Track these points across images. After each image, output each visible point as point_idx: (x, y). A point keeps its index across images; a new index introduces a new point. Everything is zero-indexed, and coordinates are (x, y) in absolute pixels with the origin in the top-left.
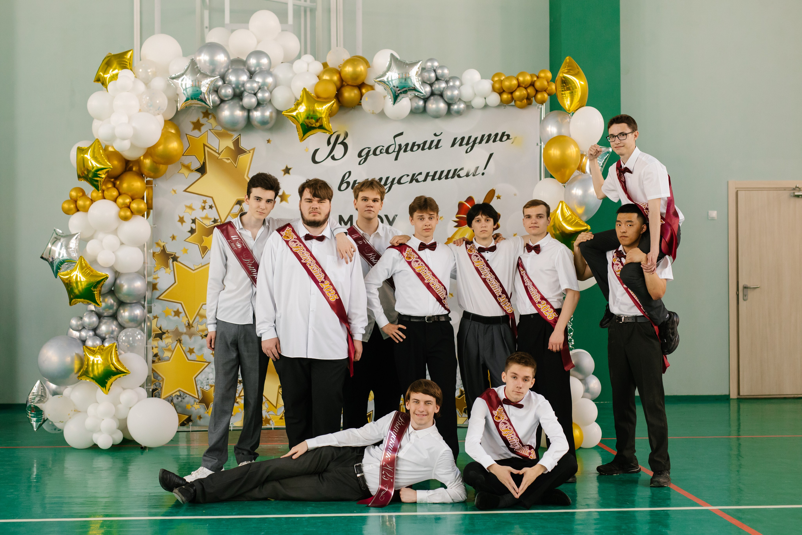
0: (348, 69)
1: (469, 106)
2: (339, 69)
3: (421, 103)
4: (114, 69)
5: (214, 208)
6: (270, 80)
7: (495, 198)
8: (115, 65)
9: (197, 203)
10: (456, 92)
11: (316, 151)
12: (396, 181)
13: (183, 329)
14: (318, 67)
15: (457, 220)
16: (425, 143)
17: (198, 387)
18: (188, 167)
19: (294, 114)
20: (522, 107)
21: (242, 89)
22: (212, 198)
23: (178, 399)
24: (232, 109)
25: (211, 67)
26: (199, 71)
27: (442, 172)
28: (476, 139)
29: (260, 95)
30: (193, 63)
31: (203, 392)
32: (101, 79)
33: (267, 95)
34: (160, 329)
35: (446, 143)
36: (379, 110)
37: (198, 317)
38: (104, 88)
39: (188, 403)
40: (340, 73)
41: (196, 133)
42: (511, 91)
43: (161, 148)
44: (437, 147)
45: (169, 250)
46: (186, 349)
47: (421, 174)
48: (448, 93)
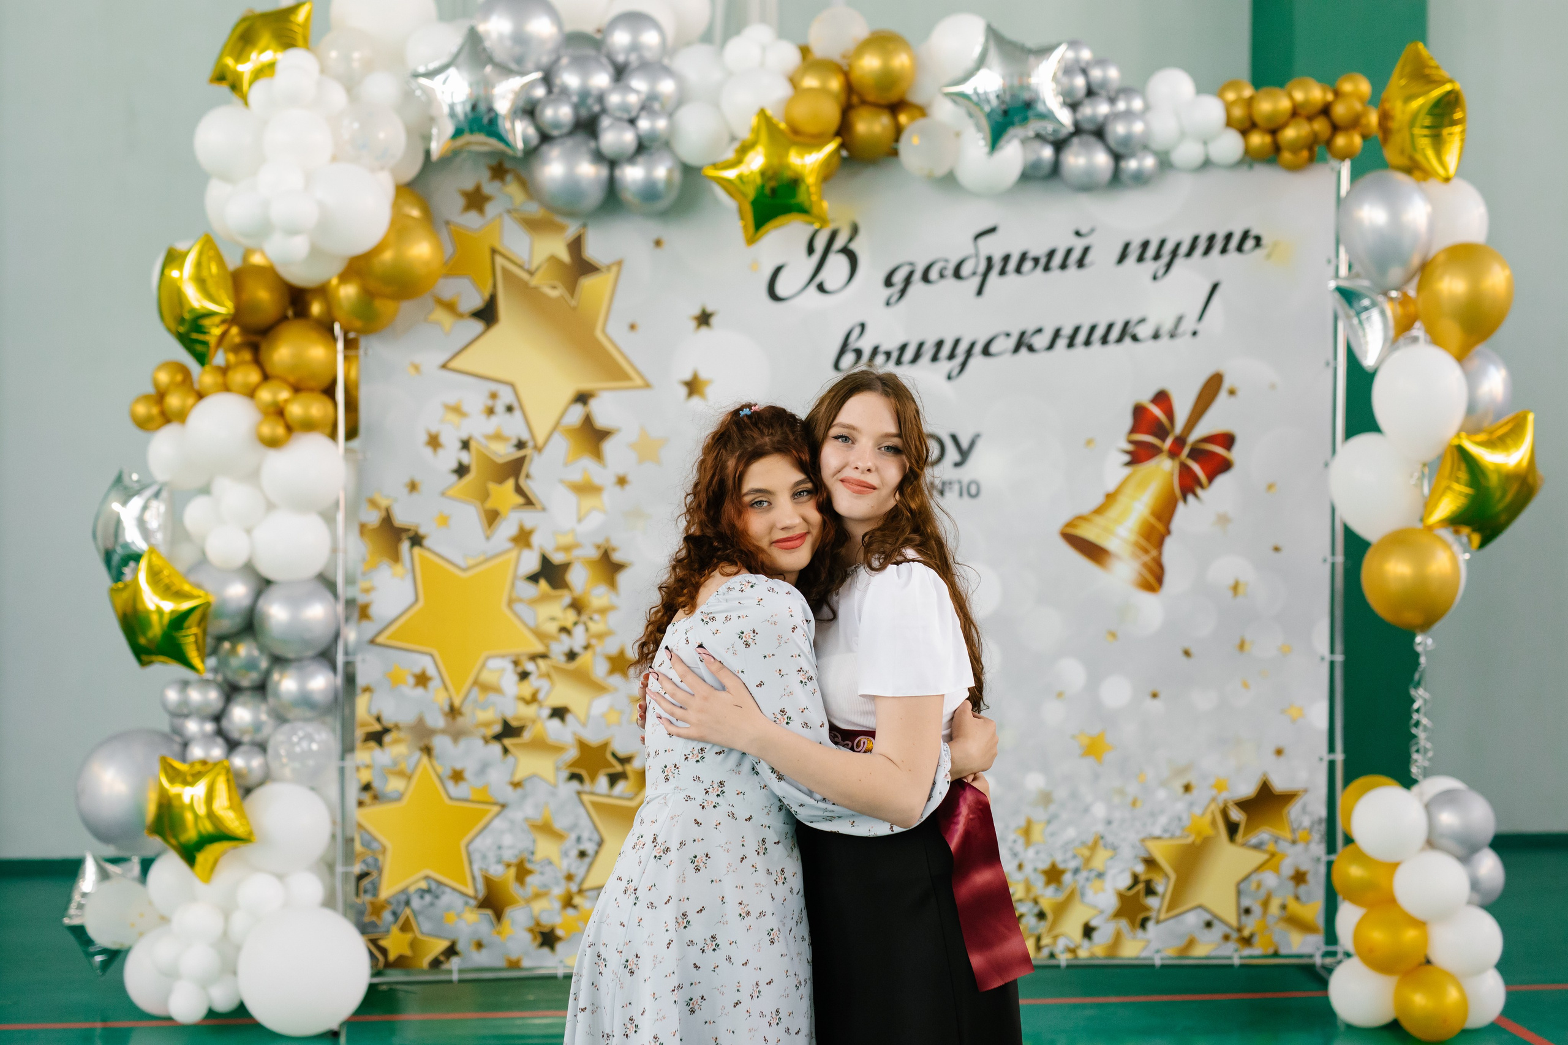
0: (870, 63)
1: (1165, 163)
2: (843, 63)
3: (1047, 153)
4: (262, 51)
5: (517, 413)
6: (667, 86)
7: (1223, 395)
8: (265, 38)
9: (474, 399)
10: (1138, 127)
11: (778, 270)
12: (978, 349)
13: (437, 721)
14: (788, 55)
15: (1130, 447)
16: (1051, 254)
17: (476, 867)
18: (450, 307)
19: (731, 174)
20: (1294, 168)
21: (596, 108)
22: (512, 385)
23: (422, 897)
24: (570, 159)
25: (518, 50)
26: (490, 60)
27: (1093, 329)
28: (1178, 246)
29: (644, 124)
30: (474, 39)
31: (489, 882)
32: (229, 77)
33: (662, 124)
34: (378, 719)
35: (1104, 254)
36: (941, 171)
37: (475, 692)
38: (235, 98)
39: (449, 908)
40: (846, 75)
41: (472, 219)
42: (1272, 126)
43: (388, 256)
44: (1081, 264)
45: (402, 517)
46: (444, 770)
47: (1039, 331)
48: (1119, 129)
